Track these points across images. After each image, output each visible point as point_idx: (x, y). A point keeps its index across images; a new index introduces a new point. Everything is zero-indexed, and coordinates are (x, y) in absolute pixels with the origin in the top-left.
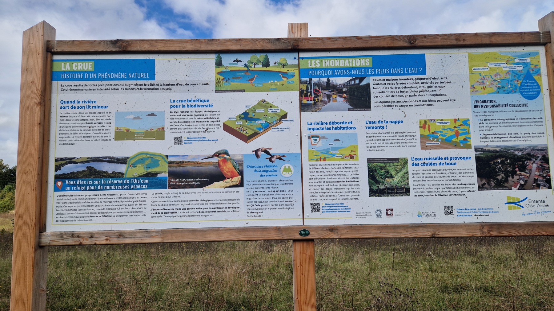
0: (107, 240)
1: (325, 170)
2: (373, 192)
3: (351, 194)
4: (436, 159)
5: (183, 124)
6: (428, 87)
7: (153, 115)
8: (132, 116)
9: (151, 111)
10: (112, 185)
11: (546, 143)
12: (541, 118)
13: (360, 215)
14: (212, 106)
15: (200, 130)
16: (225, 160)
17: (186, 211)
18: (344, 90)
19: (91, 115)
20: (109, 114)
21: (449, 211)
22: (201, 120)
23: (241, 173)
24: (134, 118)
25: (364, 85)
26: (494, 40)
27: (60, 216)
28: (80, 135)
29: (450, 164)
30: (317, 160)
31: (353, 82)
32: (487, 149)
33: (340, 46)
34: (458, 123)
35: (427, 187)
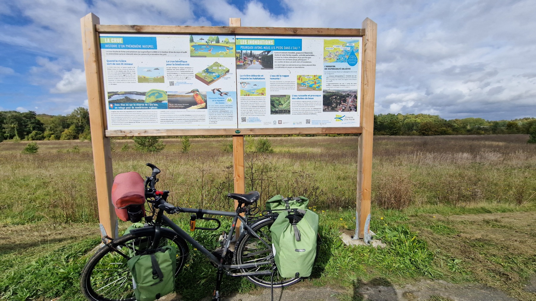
0: (139, 134)
1: (249, 101)
2: (272, 112)
3: (261, 113)
4: (304, 96)
5: (174, 74)
6: (303, 58)
7: (157, 69)
8: (146, 70)
9: (156, 67)
10: (139, 106)
11: (357, 89)
12: (356, 76)
13: (265, 123)
14: (189, 65)
15: (183, 78)
16: (197, 95)
17: (178, 120)
18: (260, 57)
19: (124, 68)
20: (134, 68)
21: (308, 122)
22: (183, 72)
23: (206, 102)
24: (148, 71)
25: (270, 55)
26: (337, 33)
27: (114, 122)
28: (119, 80)
29: (310, 98)
30: (245, 96)
31: (264, 54)
32: (329, 91)
33: (257, 33)
34: (316, 77)
35: (299, 110)
